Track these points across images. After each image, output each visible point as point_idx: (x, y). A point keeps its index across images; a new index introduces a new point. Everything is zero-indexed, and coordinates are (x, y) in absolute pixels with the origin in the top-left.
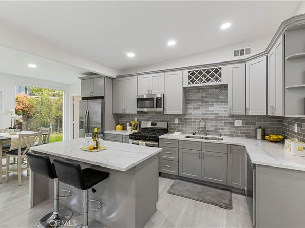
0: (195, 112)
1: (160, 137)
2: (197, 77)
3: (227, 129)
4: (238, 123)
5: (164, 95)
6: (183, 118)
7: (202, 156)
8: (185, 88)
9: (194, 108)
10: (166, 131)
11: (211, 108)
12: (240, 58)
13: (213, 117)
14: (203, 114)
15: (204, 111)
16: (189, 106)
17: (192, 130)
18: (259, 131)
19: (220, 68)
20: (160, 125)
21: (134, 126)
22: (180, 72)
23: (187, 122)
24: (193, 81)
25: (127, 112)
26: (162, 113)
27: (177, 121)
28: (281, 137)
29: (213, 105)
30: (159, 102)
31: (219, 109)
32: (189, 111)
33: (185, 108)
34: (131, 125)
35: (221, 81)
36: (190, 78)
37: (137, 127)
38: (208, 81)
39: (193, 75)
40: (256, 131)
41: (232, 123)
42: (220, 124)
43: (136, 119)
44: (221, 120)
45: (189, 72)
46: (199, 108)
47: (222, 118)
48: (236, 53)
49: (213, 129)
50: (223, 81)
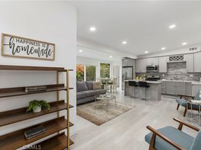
0: (172, 72)
3: (186, 78)
4: (192, 76)
6: (166, 74)
8: (168, 63)
9: (171, 70)
12: (192, 51)
13: (180, 73)
14: (175, 72)
16: (169, 69)
19: (183, 56)
20: (155, 77)
22: (166, 57)
23: (168, 75)
24: (171, 60)
25: (143, 72)
26: (158, 72)
27: (163, 75)
29: (180, 69)
30: (156, 68)
31: (183, 70)
32: (169, 71)
38: (178, 60)
39: (171, 58)
41: (189, 76)
43: (144, 75)
45: (169, 57)
46: (174, 70)
47: (184, 74)
48: (190, 50)
49: (180, 78)
50: (184, 60)
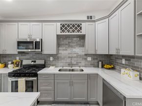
0: (64, 52)
1: (38, 73)
2: (66, 28)
3: (83, 63)
4: (89, 59)
5: (42, 39)
6: (56, 57)
7: (71, 84)
8: (57, 35)
9: (63, 50)
10: (43, 66)
11: (74, 50)
13: (75, 55)
14: (69, 54)
15: (69, 52)
16: (60, 48)
17: (62, 64)
18: (100, 63)
19: (81, 24)
20: (39, 62)
21: (16, 64)
22: (55, 24)
23: (58, 59)
24: (63, 31)
25: (8, 52)
26: (41, 53)
27: (51, 59)
28: (112, 66)
29: (75, 48)
30: (38, 45)
31: (79, 51)
32: (60, 52)
33: (58, 50)
34: (12, 63)
35: (81, 32)
36: (61, 28)
37: (18, 64)
38: (73, 32)
39: (64, 27)
40: (98, 63)
41: (86, 59)
42: (80, 60)
43: (18, 58)
44: (80, 57)
45: (61, 24)
46: (67, 50)
49: (75, 63)
50: (83, 32)
